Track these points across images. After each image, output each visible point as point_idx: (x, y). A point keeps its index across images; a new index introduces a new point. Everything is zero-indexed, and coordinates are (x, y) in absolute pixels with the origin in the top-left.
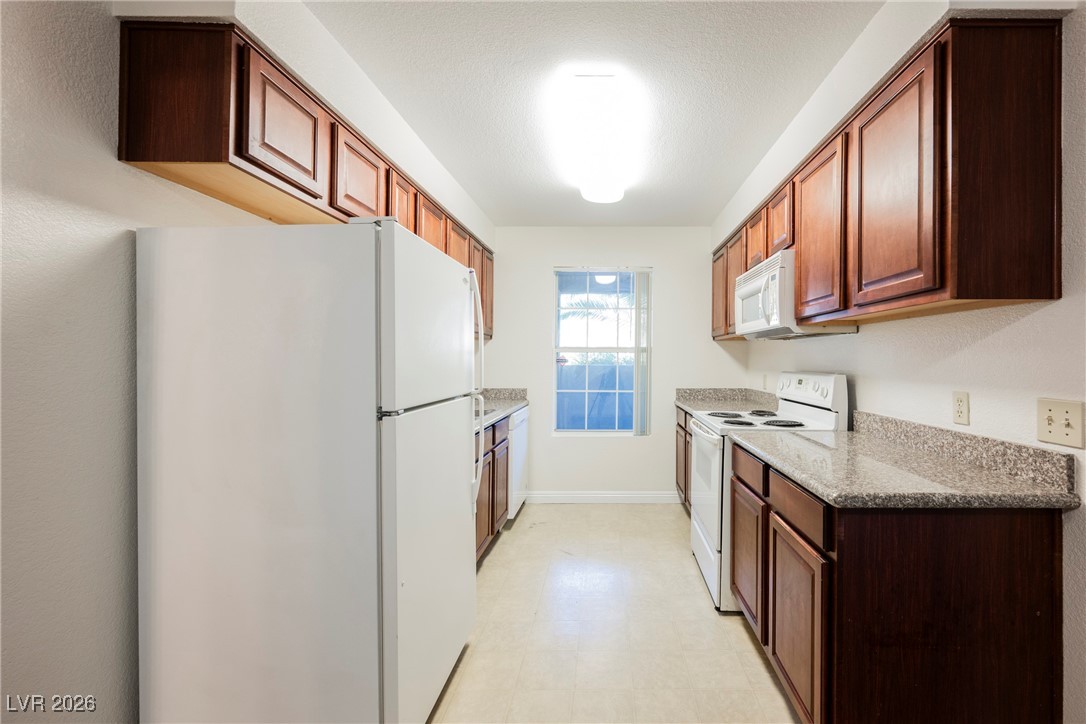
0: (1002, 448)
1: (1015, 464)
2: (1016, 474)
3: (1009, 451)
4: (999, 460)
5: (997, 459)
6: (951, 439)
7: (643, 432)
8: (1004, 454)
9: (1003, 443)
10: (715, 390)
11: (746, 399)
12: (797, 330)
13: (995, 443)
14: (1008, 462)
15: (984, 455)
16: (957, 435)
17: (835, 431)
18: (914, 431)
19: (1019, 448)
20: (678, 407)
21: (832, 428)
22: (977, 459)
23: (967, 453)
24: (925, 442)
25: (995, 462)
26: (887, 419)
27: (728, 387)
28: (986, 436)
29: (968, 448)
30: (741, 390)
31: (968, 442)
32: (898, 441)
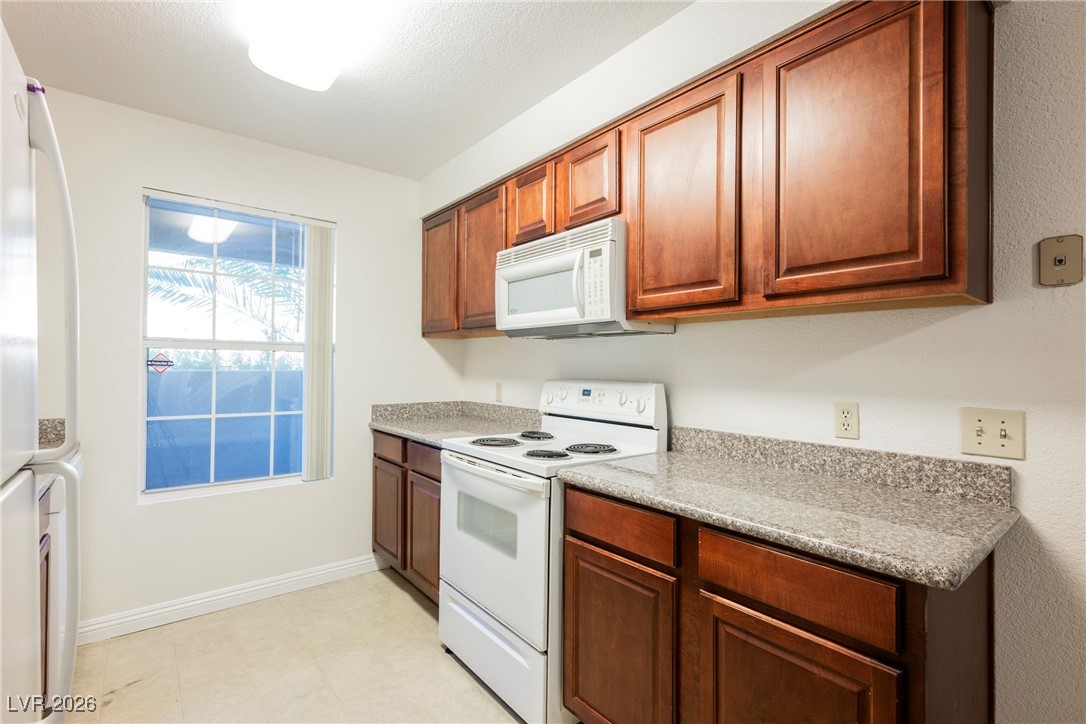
0: (917, 463)
1: (936, 479)
2: (938, 491)
3: (926, 466)
4: (912, 476)
5: (909, 475)
6: (837, 456)
7: (319, 474)
8: (920, 469)
9: (917, 458)
10: (425, 405)
11: (462, 415)
12: (626, 325)
13: (906, 458)
14: (924, 478)
15: (890, 472)
16: (844, 451)
17: (658, 453)
18: (776, 448)
19: (943, 463)
20: (375, 431)
21: (654, 450)
22: (878, 476)
23: (863, 471)
24: (794, 461)
25: (906, 479)
26: (731, 435)
27: (441, 400)
28: (891, 450)
29: (864, 465)
30: (456, 404)
31: (863, 458)
32: (750, 460)
